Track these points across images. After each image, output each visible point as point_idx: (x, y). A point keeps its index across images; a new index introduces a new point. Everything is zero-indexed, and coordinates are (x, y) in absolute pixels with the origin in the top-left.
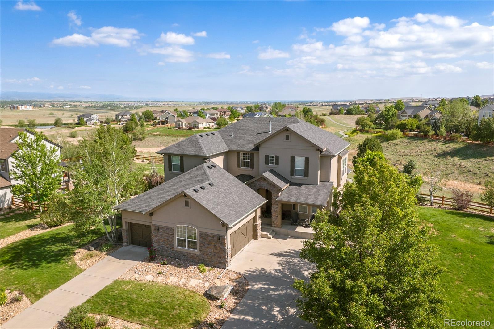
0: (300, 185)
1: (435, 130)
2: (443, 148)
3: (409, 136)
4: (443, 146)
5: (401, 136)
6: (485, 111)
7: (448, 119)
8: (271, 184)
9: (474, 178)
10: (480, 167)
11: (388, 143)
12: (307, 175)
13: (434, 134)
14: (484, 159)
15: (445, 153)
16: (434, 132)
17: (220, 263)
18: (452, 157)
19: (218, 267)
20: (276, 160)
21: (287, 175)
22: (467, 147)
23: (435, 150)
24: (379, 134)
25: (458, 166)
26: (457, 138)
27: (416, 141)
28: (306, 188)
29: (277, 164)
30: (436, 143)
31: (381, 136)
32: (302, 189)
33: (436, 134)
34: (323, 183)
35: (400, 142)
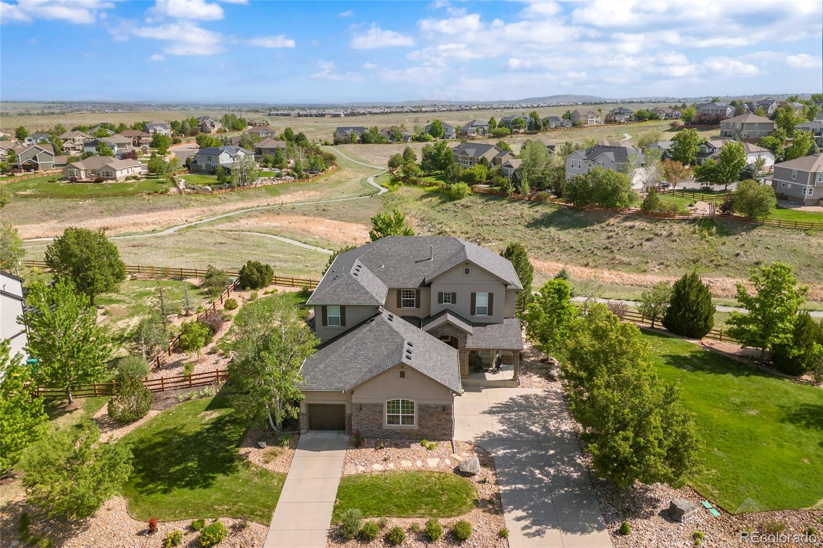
0: (485, 325)
1: (515, 186)
2: (531, 213)
3: (480, 193)
4: (530, 209)
5: (470, 192)
6: (574, 160)
7: (529, 170)
8: (457, 329)
9: (579, 257)
10: (582, 242)
11: (455, 204)
12: (490, 313)
13: (515, 192)
14: (584, 229)
15: (536, 222)
16: (514, 189)
17: (446, 435)
18: (547, 228)
19: (441, 440)
20: (453, 298)
21: (467, 315)
22: (560, 212)
23: (522, 217)
24: (435, 187)
25: (557, 240)
26: (546, 198)
27: (493, 202)
28: (492, 328)
29: (454, 302)
30: (520, 205)
31: (439, 192)
32: (489, 331)
33: (517, 192)
34: (508, 319)
35: (472, 202)
